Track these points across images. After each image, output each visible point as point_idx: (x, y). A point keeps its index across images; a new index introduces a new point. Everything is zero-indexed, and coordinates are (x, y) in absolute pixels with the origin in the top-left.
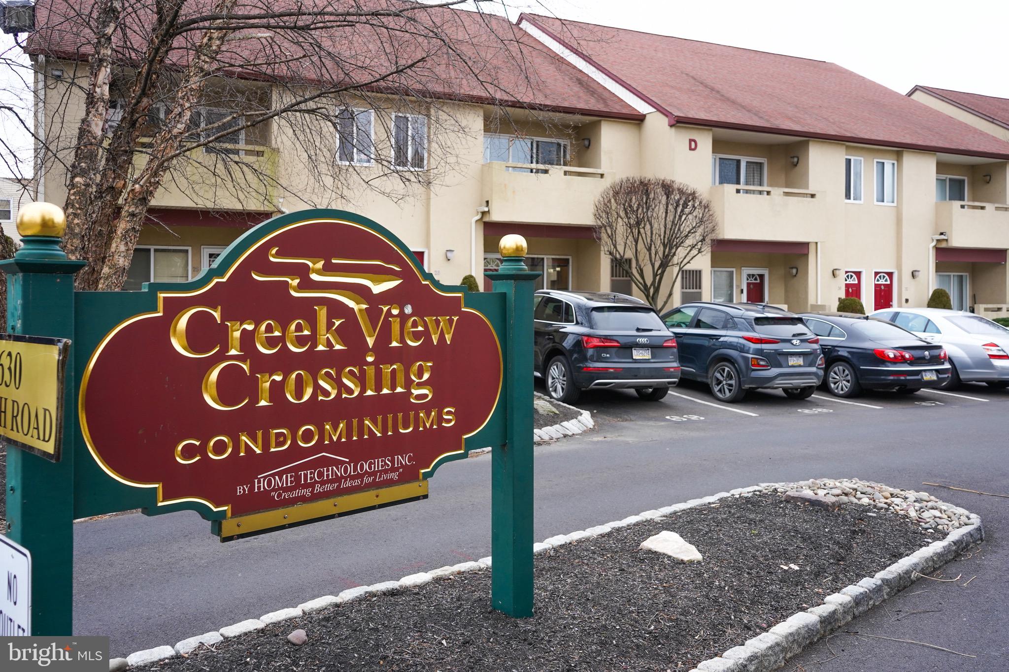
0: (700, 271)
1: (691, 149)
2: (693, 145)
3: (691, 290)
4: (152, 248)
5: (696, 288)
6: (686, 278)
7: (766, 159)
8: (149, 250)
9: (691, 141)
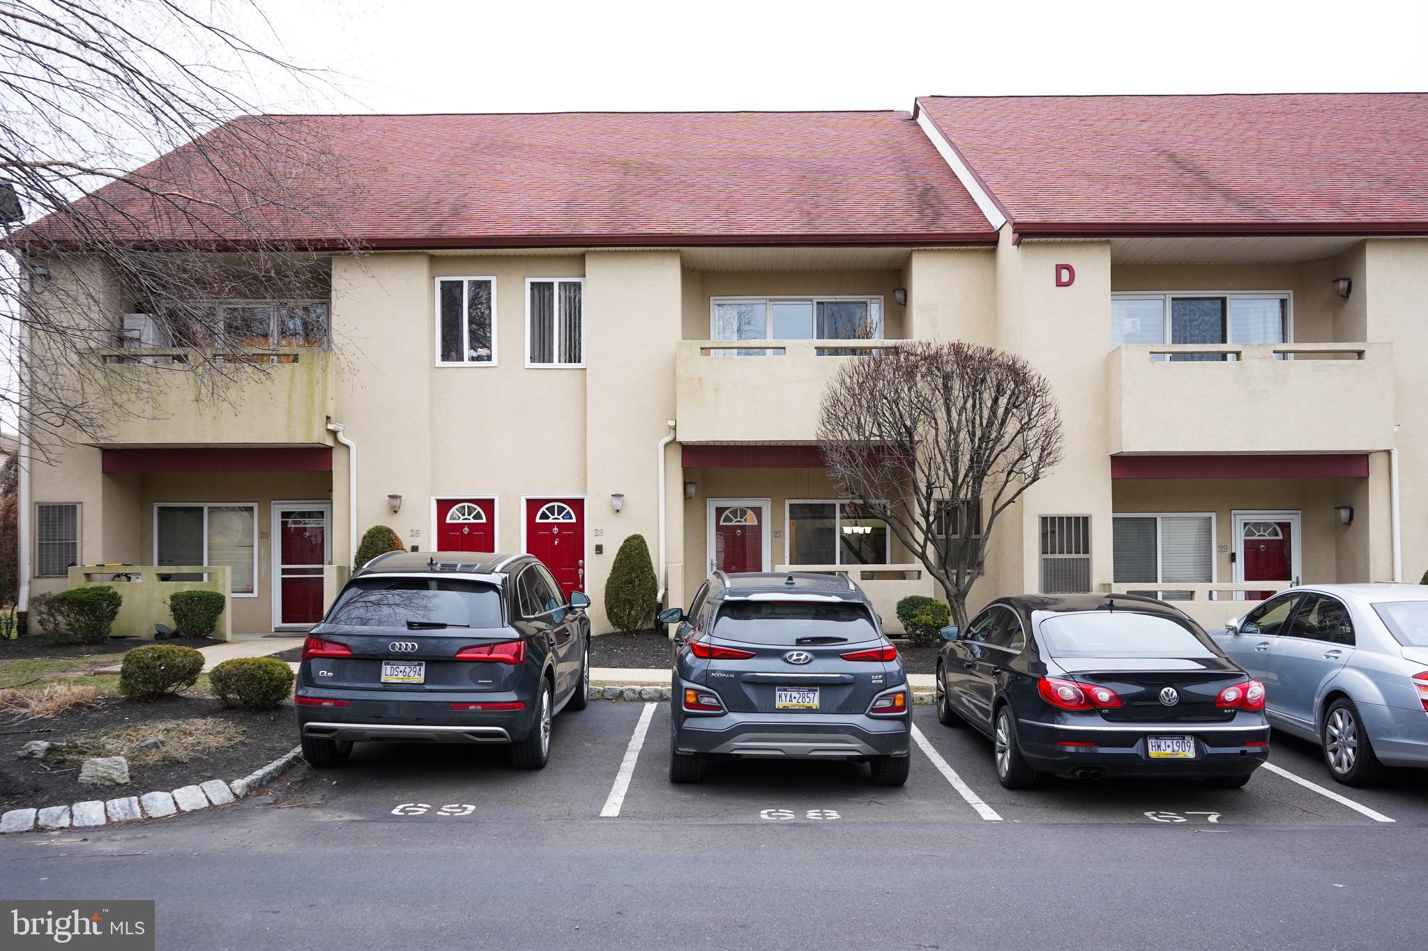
0: (1086, 519)
1: (1059, 284)
2: (1064, 277)
3: (1065, 556)
4: (206, 506)
5: (1078, 552)
6: (1053, 532)
7: (1291, 292)
8: (202, 509)
9: (1059, 268)
